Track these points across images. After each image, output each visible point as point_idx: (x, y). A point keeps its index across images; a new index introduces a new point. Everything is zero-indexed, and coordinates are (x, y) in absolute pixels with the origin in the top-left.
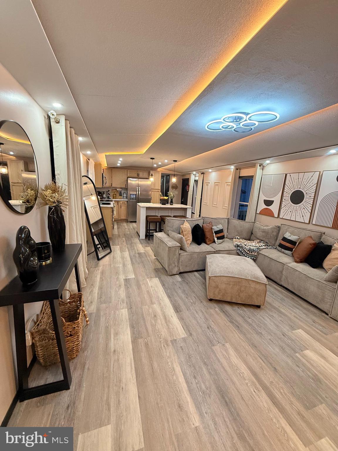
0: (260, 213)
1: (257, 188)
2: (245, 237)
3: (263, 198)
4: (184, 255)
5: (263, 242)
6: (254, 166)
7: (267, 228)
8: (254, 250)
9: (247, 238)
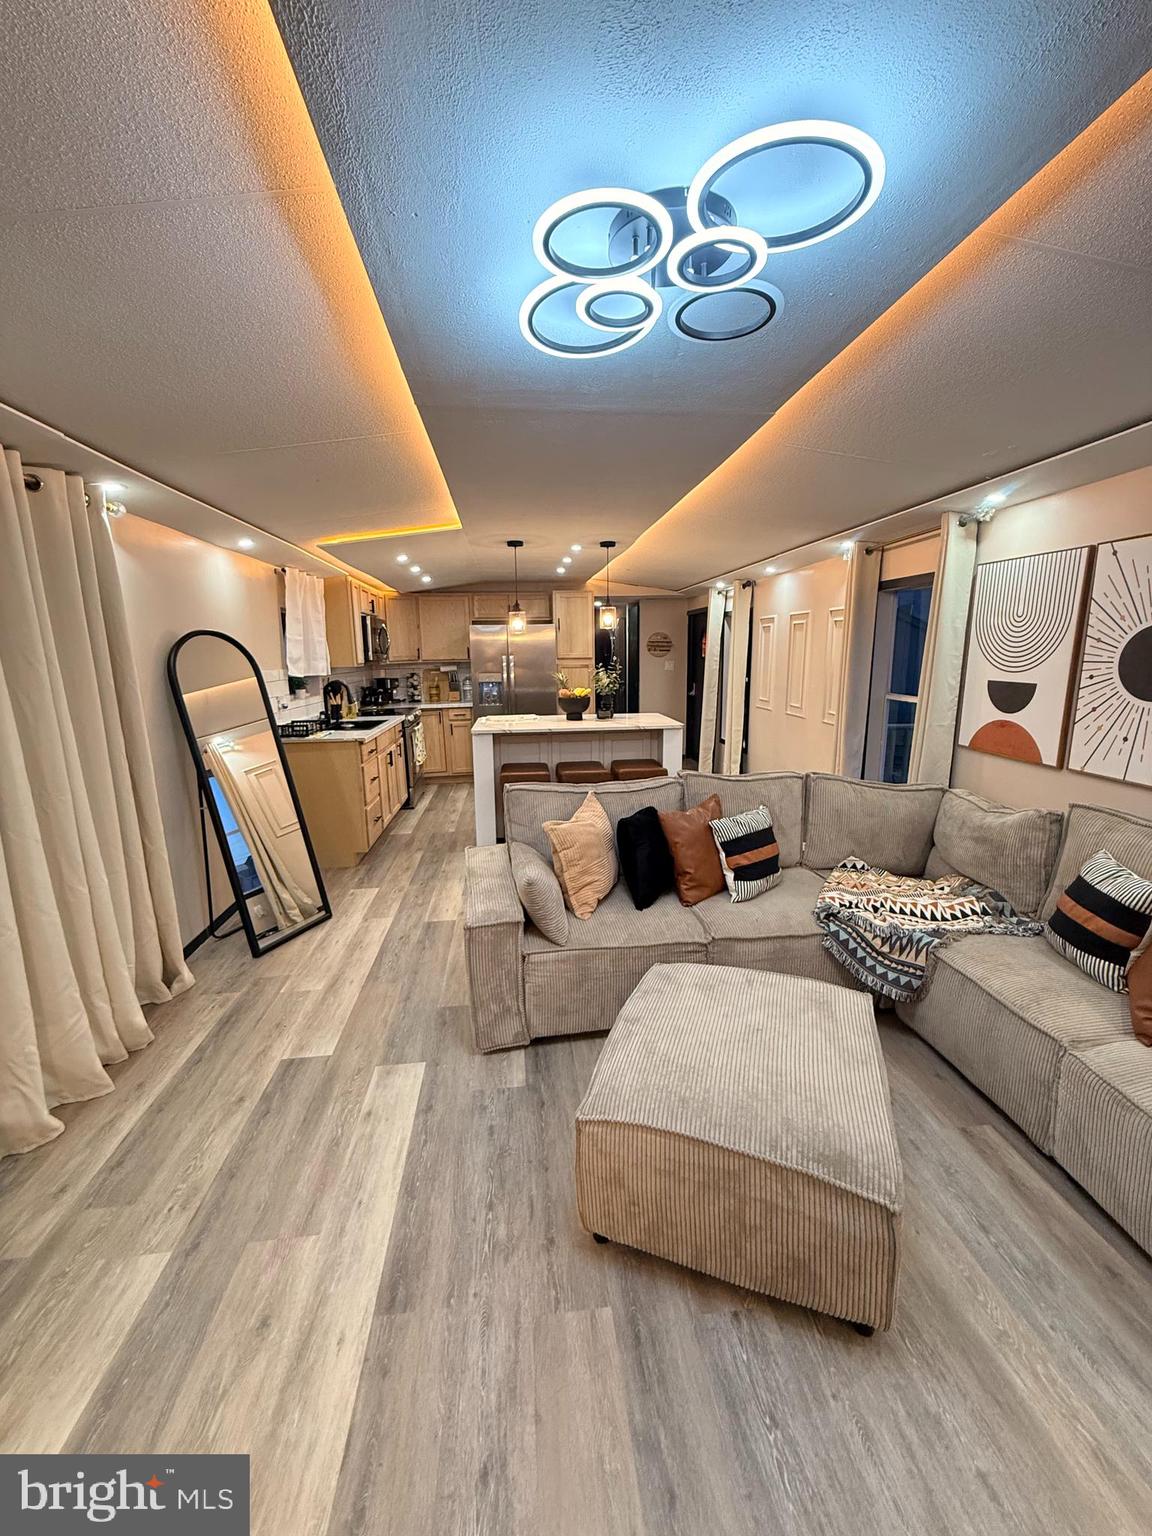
0: (976, 745)
1: (955, 629)
2: (892, 862)
3: (983, 672)
4: (545, 962)
5: (975, 889)
6: (931, 527)
7: (1001, 820)
8: (915, 939)
9: (910, 863)
